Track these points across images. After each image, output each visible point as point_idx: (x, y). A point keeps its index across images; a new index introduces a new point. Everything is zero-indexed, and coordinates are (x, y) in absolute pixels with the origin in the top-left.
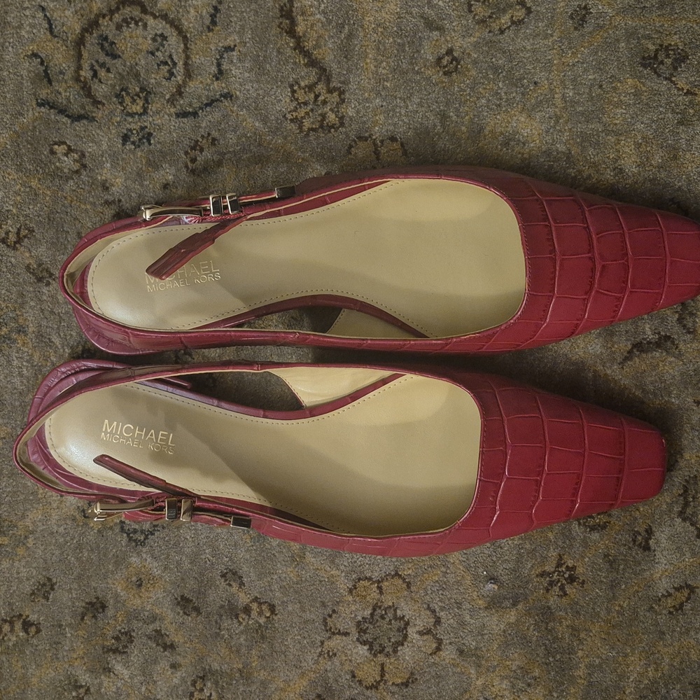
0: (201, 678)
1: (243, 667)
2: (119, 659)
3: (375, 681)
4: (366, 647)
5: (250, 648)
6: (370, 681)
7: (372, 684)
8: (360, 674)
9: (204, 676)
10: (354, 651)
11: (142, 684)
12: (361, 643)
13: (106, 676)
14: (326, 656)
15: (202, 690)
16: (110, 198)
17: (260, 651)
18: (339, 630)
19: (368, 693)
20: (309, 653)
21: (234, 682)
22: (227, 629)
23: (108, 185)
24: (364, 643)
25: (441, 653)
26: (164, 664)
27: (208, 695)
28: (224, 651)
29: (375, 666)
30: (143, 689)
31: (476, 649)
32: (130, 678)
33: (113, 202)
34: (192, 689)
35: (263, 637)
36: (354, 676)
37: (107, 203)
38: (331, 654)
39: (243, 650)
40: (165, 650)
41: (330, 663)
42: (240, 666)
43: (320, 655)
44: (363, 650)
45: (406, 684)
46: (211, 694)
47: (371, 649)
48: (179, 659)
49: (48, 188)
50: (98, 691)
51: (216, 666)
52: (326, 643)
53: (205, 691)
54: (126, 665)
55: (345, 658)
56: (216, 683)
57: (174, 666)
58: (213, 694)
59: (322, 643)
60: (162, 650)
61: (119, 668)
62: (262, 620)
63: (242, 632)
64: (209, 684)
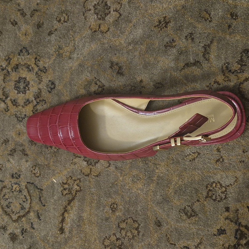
0: (35, 166)
1: (48, 164)
2: (12, 157)
3: (88, 174)
4: (86, 162)
5: (50, 159)
6: (86, 173)
7: (87, 175)
8: (83, 171)
9: (36, 165)
10: (82, 163)
11: (18, 166)
12: (85, 161)
13: (8, 162)
14: (73, 164)
15: (35, 170)
16: (20, 9)
17: (53, 160)
18: (78, 156)
19: (86, 177)
20: (68, 162)
21: (45, 168)
22: (44, 151)
23: (20, 4)
24: (86, 161)
25: (110, 167)
26: (24, 160)
27: (37, 172)
28: (43, 159)
29: (88, 169)
30: (18, 168)
31: (121, 167)
32: (14, 164)
33: (21, 10)
34: (32, 169)
35: (55, 156)
36: (81, 172)
37: (19, 10)
38: (75, 163)
39: (49, 159)
40: (25, 156)
41: (74, 166)
42: (47, 164)
43: (72, 163)
44: (85, 163)
45: (97, 176)
46: (37, 171)
47: (87, 163)
48: (28, 159)
49: (3, 5)
50: (5, 167)
51: (40, 163)
52: (74, 160)
53: (36, 170)
54: (13, 159)
55: (79, 165)
56: (39, 168)
57: (27, 161)
58: (38, 171)
59: (73, 159)
60: (24, 155)
61: (11, 160)
62: (55, 150)
63: (49, 153)
64: (37, 168)
